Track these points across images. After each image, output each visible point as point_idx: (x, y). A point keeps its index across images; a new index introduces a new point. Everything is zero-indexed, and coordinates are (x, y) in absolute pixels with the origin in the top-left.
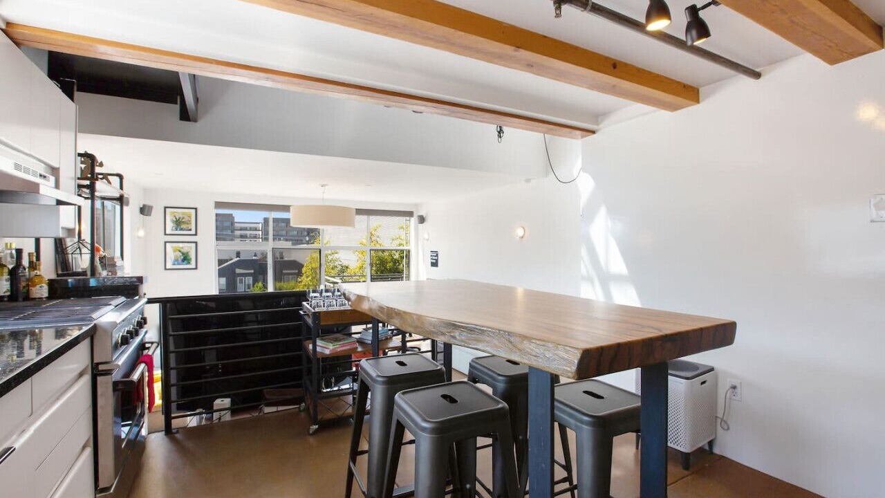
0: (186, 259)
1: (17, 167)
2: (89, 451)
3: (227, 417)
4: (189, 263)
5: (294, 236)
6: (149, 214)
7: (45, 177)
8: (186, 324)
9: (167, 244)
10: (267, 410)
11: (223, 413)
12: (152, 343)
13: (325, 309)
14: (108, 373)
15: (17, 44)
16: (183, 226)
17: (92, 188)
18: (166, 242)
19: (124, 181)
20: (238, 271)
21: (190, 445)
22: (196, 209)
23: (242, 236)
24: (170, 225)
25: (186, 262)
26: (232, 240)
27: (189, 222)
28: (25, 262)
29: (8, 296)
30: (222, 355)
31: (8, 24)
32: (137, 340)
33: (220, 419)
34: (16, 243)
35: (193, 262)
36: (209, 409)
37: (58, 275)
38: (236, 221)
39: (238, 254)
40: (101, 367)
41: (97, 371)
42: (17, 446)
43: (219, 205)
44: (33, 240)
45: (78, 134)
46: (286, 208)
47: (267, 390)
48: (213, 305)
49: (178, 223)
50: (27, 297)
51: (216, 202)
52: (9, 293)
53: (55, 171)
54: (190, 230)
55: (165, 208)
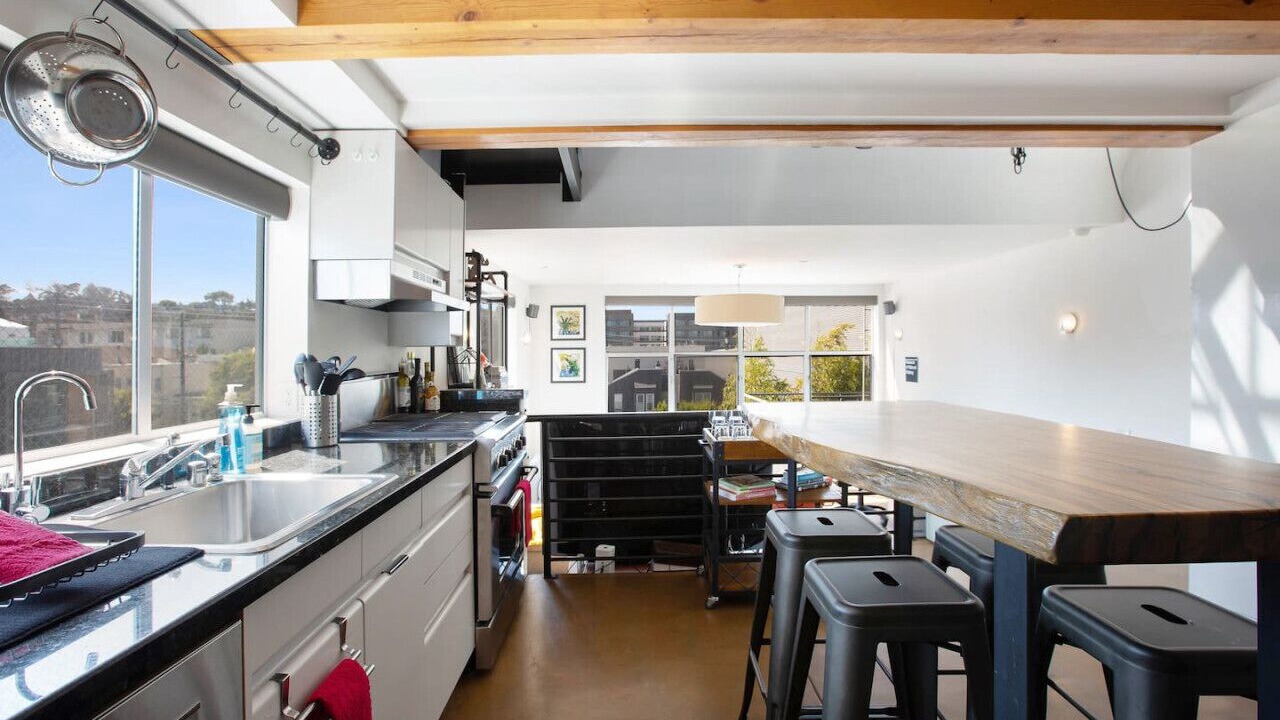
0: (573, 369)
1: (416, 274)
2: (469, 578)
3: (611, 568)
4: (577, 374)
5: (707, 338)
6: (535, 316)
7: (437, 282)
8: (569, 449)
9: (554, 351)
10: (658, 567)
11: (606, 562)
12: (532, 468)
13: (730, 439)
14: (487, 495)
15: (416, 149)
16: (571, 329)
17: (478, 289)
18: (552, 349)
19: (509, 279)
20: (638, 385)
21: (568, 594)
22: (584, 307)
23: (642, 340)
24: (557, 327)
25: (573, 373)
26: (631, 344)
27: (576, 325)
28: (422, 373)
29: (409, 408)
30: (606, 489)
31: (409, 131)
32: (516, 463)
33: (602, 570)
34: (415, 352)
35: (581, 373)
36: (591, 556)
37: (449, 387)
38: (635, 319)
39: (637, 363)
40: (482, 489)
41: (478, 492)
42: (410, 555)
43: (609, 300)
44: (429, 348)
45: (466, 232)
46: (690, 300)
47: (657, 540)
48: (599, 427)
49: (566, 324)
50: (424, 410)
51: (607, 297)
52: (409, 405)
53: (445, 275)
54: (578, 333)
55: (552, 307)
